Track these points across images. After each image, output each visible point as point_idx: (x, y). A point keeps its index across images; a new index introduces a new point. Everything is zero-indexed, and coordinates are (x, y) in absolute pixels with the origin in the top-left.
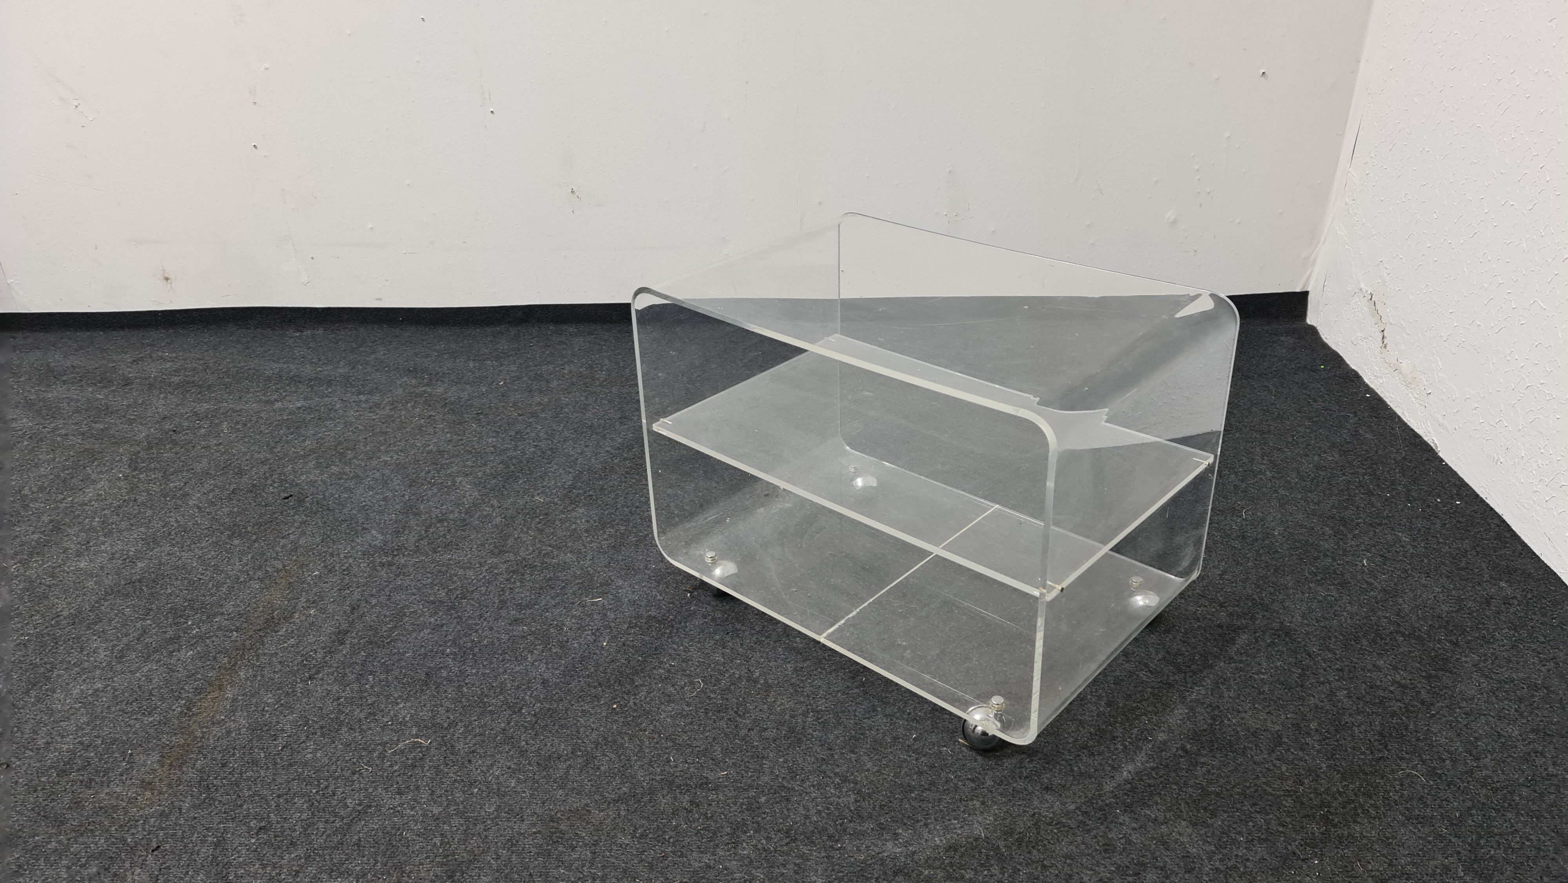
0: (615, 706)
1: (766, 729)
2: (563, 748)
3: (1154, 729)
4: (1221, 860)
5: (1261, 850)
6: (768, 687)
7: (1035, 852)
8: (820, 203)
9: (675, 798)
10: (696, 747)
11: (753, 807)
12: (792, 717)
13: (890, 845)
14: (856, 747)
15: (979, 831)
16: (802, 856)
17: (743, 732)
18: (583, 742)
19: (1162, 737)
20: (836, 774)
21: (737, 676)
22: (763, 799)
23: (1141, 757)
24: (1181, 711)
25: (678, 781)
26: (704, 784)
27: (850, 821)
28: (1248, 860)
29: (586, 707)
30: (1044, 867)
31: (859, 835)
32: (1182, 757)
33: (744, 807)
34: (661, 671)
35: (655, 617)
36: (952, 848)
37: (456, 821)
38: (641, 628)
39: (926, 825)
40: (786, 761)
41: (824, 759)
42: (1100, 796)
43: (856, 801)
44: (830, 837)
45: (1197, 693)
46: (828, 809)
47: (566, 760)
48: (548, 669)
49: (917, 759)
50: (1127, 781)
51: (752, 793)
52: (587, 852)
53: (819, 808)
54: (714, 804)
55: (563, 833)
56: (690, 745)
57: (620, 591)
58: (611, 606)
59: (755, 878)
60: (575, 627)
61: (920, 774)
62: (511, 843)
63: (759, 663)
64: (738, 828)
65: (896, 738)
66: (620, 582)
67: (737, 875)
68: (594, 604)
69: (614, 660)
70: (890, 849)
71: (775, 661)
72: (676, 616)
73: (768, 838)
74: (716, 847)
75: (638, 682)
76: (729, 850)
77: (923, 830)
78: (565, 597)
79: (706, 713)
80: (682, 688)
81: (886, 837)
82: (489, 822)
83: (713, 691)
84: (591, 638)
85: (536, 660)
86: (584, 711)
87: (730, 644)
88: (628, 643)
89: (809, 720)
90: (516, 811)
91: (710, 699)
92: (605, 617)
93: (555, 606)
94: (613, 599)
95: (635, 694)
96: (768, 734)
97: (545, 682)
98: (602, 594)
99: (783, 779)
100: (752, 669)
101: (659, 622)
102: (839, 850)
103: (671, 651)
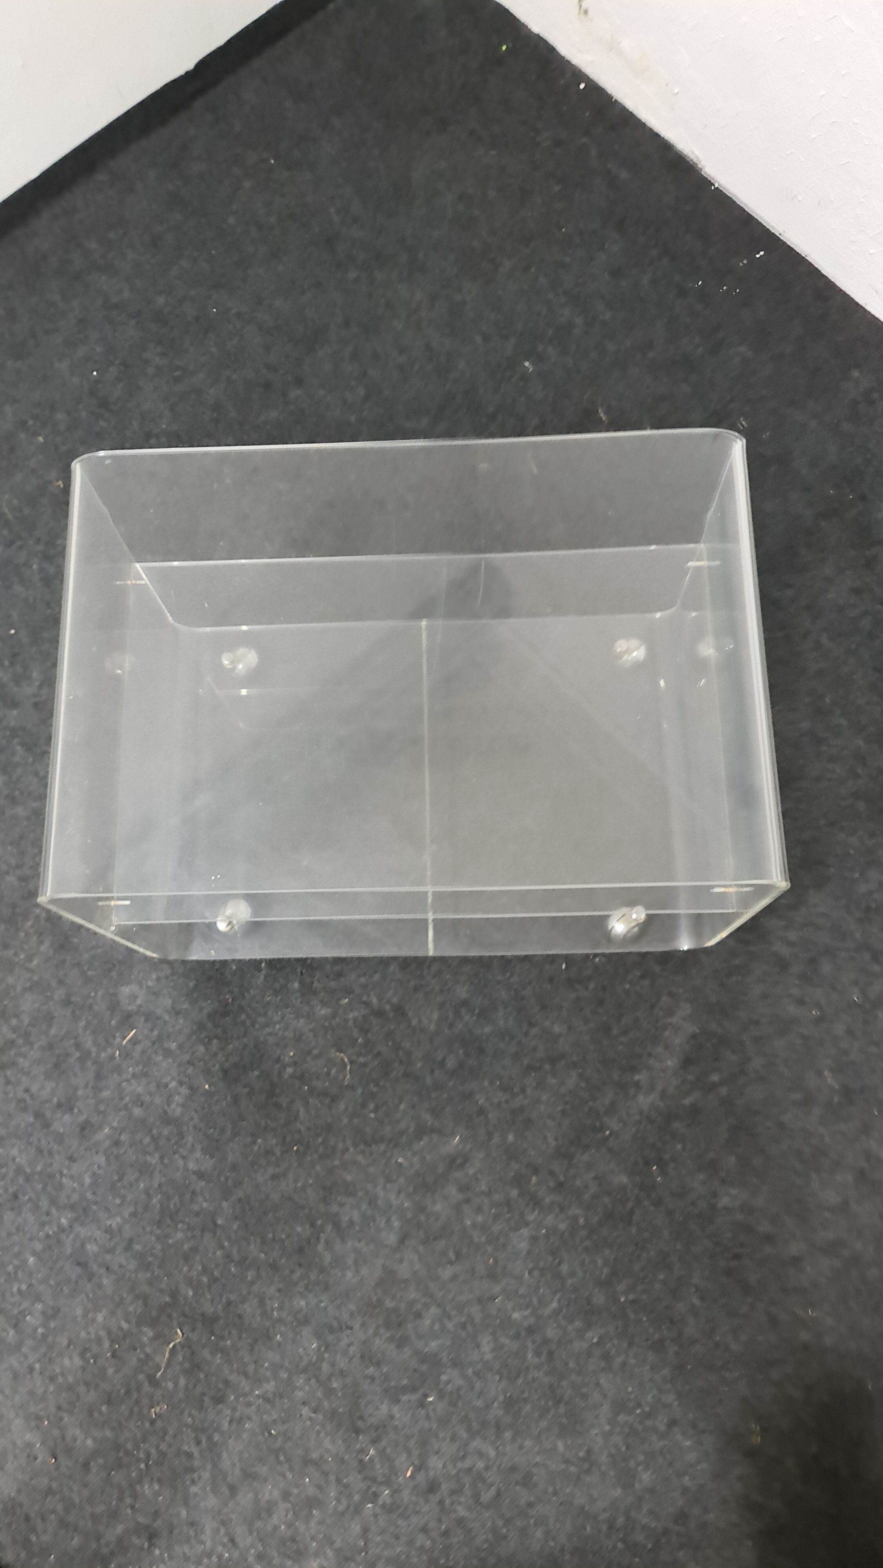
0: (295, 1148)
1: (443, 1060)
2: (302, 1230)
6: (399, 1010)
7: (742, 1014)
9: (444, 1197)
12: (451, 1026)
13: (641, 1098)
14: (531, 1017)
15: (692, 1028)
16: (589, 1166)
17: (429, 1081)
18: (311, 1209)
20: (541, 1060)
21: (360, 1018)
22: (511, 1138)
25: (430, 1179)
26: (453, 1164)
27: (594, 1100)
29: (271, 1170)
30: (757, 1023)
31: (612, 1109)
33: (504, 1157)
34: (290, 1070)
35: (216, 1012)
36: (687, 1062)
37: (299, 1381)
38: (217, 1037)
39: (650, 1055)
40: (492, 1083)
41: (517, 1053)
43: (580, 1075)
44: (594, 1129)
46: (567, 1103)
47: (318, 1239)
48: (184, 1158)
49: (587, 989)
51: (496, 1139)
52: (434, 1310)
53: (560, 1108)
54: (479, 1176)
55: (395, 1310)
56: (401, 1133)
57: (139, 1002)
58: (156, 1033)
59: (575, 1218)
60: (152, 1087)
61: (601, 1002)
62: (367, 1357)
63: (364, 986)
64: (519, 1181)
65: (551, 980)
66: (125, 990)
67: (562, 1226)
68: (134, 1042)
69: (236, 1100)
70: (645, 1101)
71: (376, 972)
72: (231, 992)
73: (551, 1173)
74: (522, 1215)
75: (284, 1101)
76: (534, 1210)
77: (652, 1062)
78: (94, 1055)
79: (377, 1084)
80: (328, 1074)
81: (632, 1092)
82: (326, 1355)
83: (359, 1054)
84: (184, 1090)
85: (162, 1158)
86: (274, 1177)
87: (316, 984)
88: (227, 1065)
89: (467, 1018)
90: (335, 1324)
91: (365, 1065)
92: (167, 1053)
93: (99, 1077)
94: (146, 1021)
95: (296, 1118)
96: (451, 1063)
97: (201, 1175)
98: (127, 1021)
99: (507, 1102)
100: (365, 998)
101: (225, 1014)
102: (611, 1134)
103: (271, 1040)
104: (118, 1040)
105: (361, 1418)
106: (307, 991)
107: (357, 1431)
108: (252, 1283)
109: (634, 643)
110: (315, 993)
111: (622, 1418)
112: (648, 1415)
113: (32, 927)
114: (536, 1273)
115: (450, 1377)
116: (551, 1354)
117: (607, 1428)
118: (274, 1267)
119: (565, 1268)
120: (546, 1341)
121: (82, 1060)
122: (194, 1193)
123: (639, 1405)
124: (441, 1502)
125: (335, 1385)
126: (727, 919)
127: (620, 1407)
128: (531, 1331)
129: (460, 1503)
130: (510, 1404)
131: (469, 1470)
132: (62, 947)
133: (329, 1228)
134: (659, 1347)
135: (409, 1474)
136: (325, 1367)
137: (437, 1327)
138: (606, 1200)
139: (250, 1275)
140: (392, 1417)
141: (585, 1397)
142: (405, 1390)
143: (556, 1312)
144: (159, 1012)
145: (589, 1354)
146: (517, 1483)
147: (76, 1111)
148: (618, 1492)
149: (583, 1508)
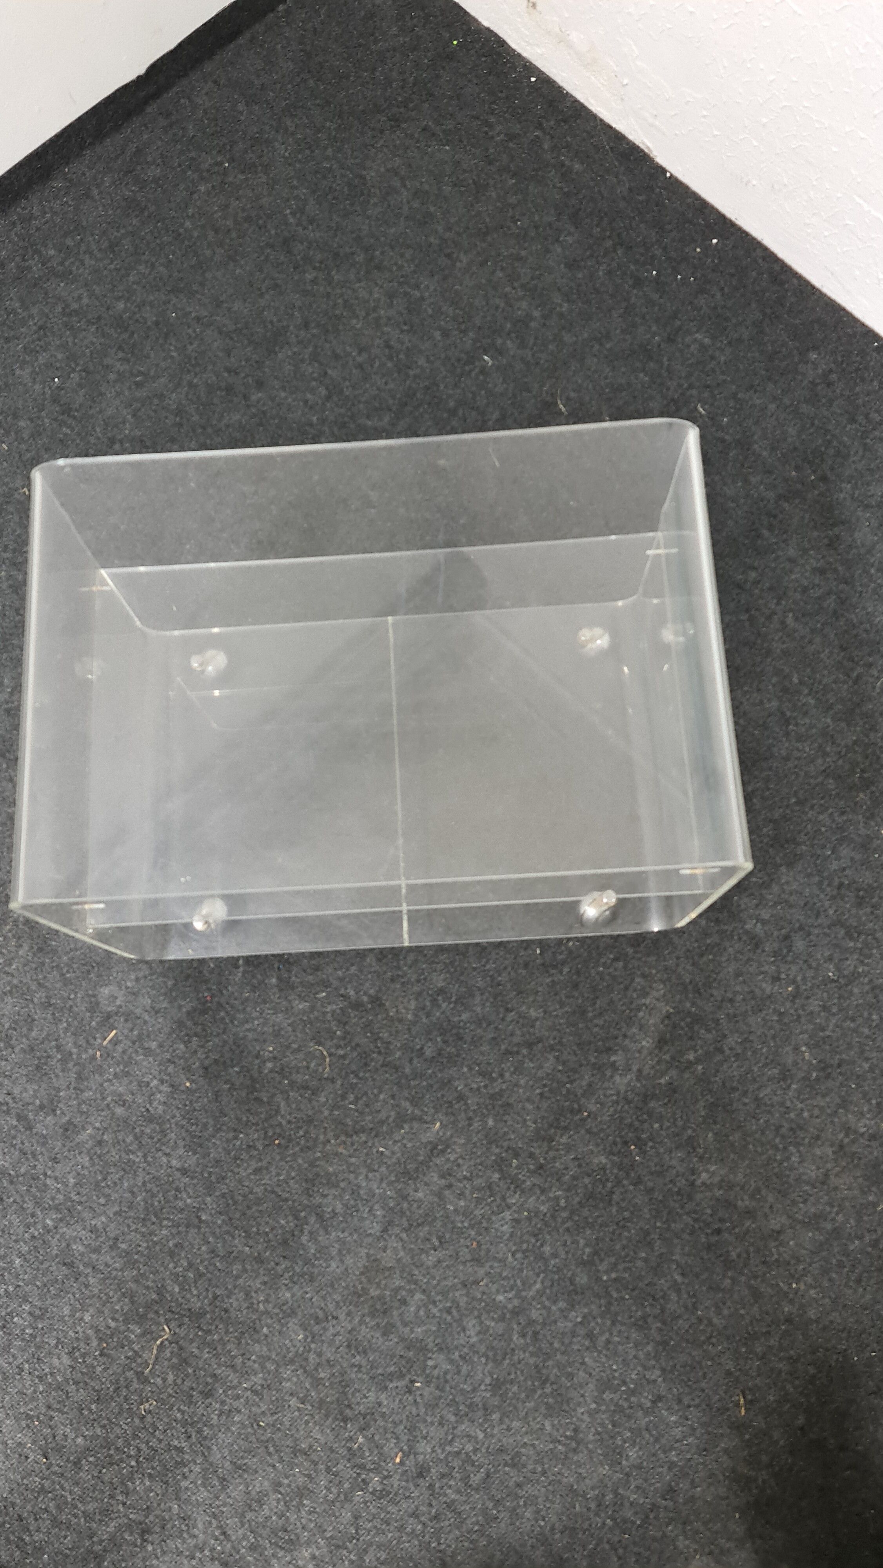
0: (277, 1142)
1: (422, 1049)
2: (285, 1222)
4: (829, 885)
5: (846, 852)
6: (376, 1001)
7: (715, 992)
9: (426, 1184)
10: (387, 1118)
11: (492, 1138)
12: (428, 1015)
13: (617, 1078)
14: (507, 1003)
15: (666, 1009)
16: (569, 1148)
17: (407, 1070)
18: (294, 1201)
20: (518, 1044)
21: (338, 1011)
22: (491, 1122)
25: (411, 1166)
26: (434, 1150)
27: (571, 1082)
28: (844, 869)
29: (254, 1164)
30: (731, 1001)
31: (590, 1090)
33: (485, 1142)
34: (269, 1065)
35: (195, 1010)
36: (662, 1042)
37: (287, 1373)
38: (196, 1035)
39: (625, 1036)
40: (470, 1069)
41: (494, 1039)
43: (557, 1058)
44: (572, 1111)
46: (545, 1086)
47: (302, 1231)
48: (167, 1155)
49: (561, 973)
51: (476, 1125)
52: (418, 1296)
53: (538, 1091)
54: (460, 1161)
55: (381, 1298)
56: (382, 1122)
57: (118, 1003)
58: (135, 1033)
59: (557, 1198)
60: (134, 1087)
61: (576, 986)
62: (354, 1346)
63: (341, 980)
64: (500, 1164)
65: (526, 965)
66: (105, 991)
67: (544, 1209)
68: (115, 1042)
69: (217, 1094)
70: (621, 1081)
71: (352, 965)
72: (209, 989)
73: (531, 1155)
74: (504, 1198)
75: (265, 1096)
76: (515, 1193)
77: (627, 1042)
78: (75, 1056)
79: (357, 1076)
80: (308, 1068)
81: (608, 1073)
82: (313, 1346)
83: (338, 1047)
84: (165, 1088)
85: (145, 1156)
86: (257, 1171)
87: (294, 979)
88: (207, 1062)
89: (444, 1005)
90: (321, 1314)
91: (343, 1057)
92: (148, 1052)
93: (80, 1078)
94: (126, 1021)
95: (277, 1112)
96: (429, 1052)
97: (184, 1172)
98: (107, 1020)
99: (486, 1087)
100: (342, 991)
101: (204, 1012)
102: (589, 1116)
103: (250, 1035)
104: (99, 1041)
105: (349, 1406)
106: (285, 986)
107: (345, 1420)
108: (238, 1277)
109: (598, 631)
110: (293, 988)
111: (607, 1396)
112: (633, 1392)
113: (10, 931)
114: (519, 1255)
115: (438, 1362)
116: (536, 1333)
117: (594, 1406)
118: (259, 1260)
119: (547, 1249)
120: (531, 1322)
121: (63, 1061)
122: (177, 1189)
123: (624, 1383)
124: (431, 1487)
125: (322, 1375)
126: (697, 900)
127: (605, 1385)
128: (516, 1313)
129: (450, 1487)
130: (496, 1386)
131: (458, 1453)
132: (40, 950)
133: (312, 1219)
134: (642, 1324)
135: (398, 1460)
136: (312, 1356)
137: (422, 1313)
138: (587, 1180)
139: (236, 1268)
140: (380, 1404)
141: (570, 1376)
142: (391, 1377)
143: (541, 1293)
144: (138, 1011)
145: (574, 1334)
146: (506, 1465)
147: (58, 1112)
148: (605, 1470)
149: (572, 1486)
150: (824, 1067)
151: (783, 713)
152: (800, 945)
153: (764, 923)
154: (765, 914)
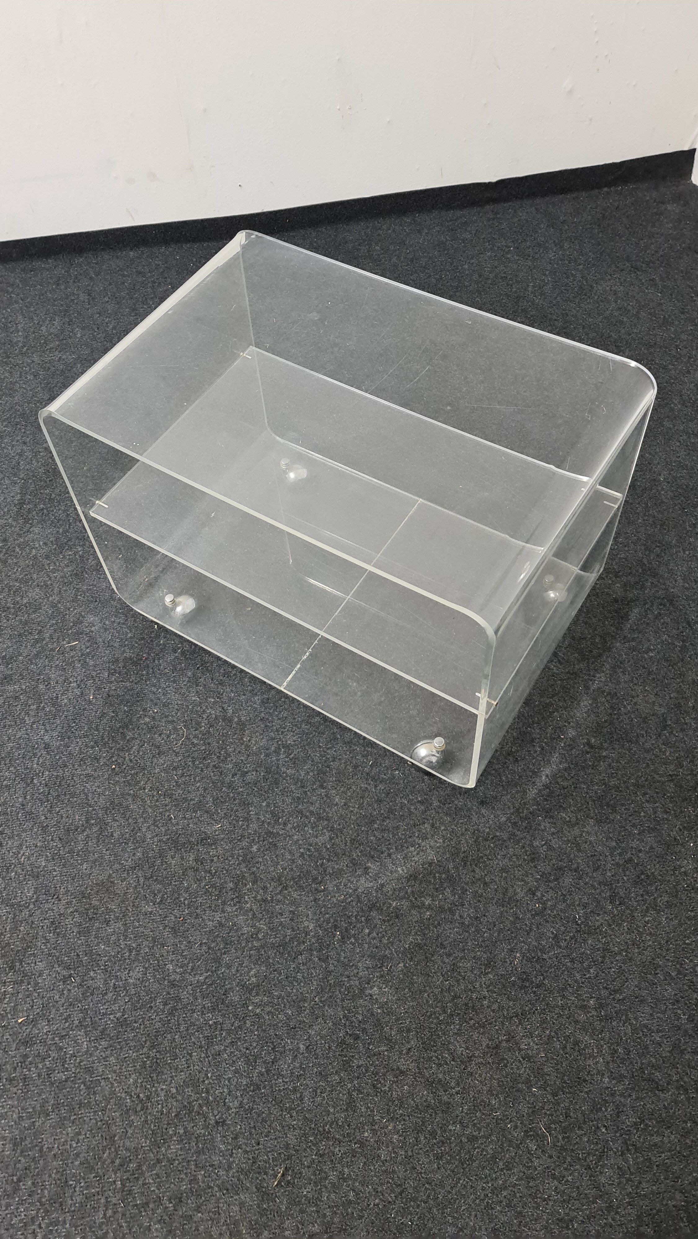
0: (114, 766)
1: (247, 773)
2: (78, 818)
3: (565, 726)
4: (620, 854)
5: (650, 839)
6: (242, 725)
7: (477, 870)
8: (205, 110)
9: (182, 858)
10: (191, 800)
11: (247, 859)
12: (267, 755)
13: (363, 880)
14: (325, 782)
15: (431, 856)
16: (293, 903)
17: (227, 780)
18: (94, 810)
19: (572, 733)
20: (312, 813)
21: (214, 716)
22: (255, 848)
23: (555, 758)
24: (586, 703)
25: (182, 840)
26: (204, 840)
27: (328, 861)
28: (640, 851)
29: (89, 771)
30: (485, 883)
31: (337, 873)
32: (588, 753)
33: (241, 858)
34: (147, 720)
35: (131, 659)
36: (413, 877)
38: (119, 673)
39: (389, 855)
40: (268, 805)
41: (299, 798)
42: (525, 804)
43: (331, 839)
44: (315, 879)
45: (599, 681)
46: (309, 850)
47: (83, 831)
48: (46, 731)
49: (376, 786)
50: (546, 786)
51: (244, 843)
52: (119, 924)
53: (302, 850)
54: (215, 859)
55: (96, 908)
56: (186, 799)
57: (93, 629)
58: (88, 650)
59: (259, 930)
60: (61, 680)
61: (380, 801)
62: (55, 925)
63: (231, 699)
64: (239, 880)
65: (356, 767)
66: (91, 618)
67: (245, 930)
68: (73, 649)
69: (103, 715)
70: (364, 884)
71: (244, 695)
72: (149, 654)
73: (265, 888)
74: (224, 903)
75: (129, 735)
76: (235, 905)
77: (388, 861)
78: (44, 642)
79: (193, 762)
80: (168, 737)
81: (359, 872)
82: (32, 906)
83: (195, 737)
84: (77, 692)
85: (34, 723)
86: (88, 776)
87: (202, 680)
88: (112, 693)
89: (282, 756)
90: (52, 891)
91: (194, 745)
92: (85, 665)
93: (37, 656)
94: (89, 641)
95: (129, 750)
96: (249, 778)
97: (47, 746)
98: (77, 635)
99: (269, 823)
100: (225, 706)
101: (135, 664)
102: (323, 891)
103: (151, 696)
104: (65, 643)
105: (21, 961)
107: (12, 968)
108: (24, 831)
111: (188, 1091)
112: (208, 1103)
113: (69, 555)
114: (204, 948)
115: (98, 979)
116: (175, 1009)
117: (174, 1090)
118: (44, 829)
119: (226, 958)
120: (178, 999)
121: (37, 641)
122: (35, 755)
123: (208, 1092)
124: (26, 1056)
125: (22, 928)
127: (193, 1082)
128: (173, 985)
129: (37, 1067)
130: (122, 1023)
131: (61, 1049)
132: (76, 575)
133: (95, 829)
134: (251, 1061)
135: (20, 1021)
136: (26, 913)
137: (113, 938)
138: (289, 932)
140: (40, 975)
141: (175, 1057)
142: (61, 963)
143: (200, 984)
144: (99, 640)
145: (200, 1029)
146: (84, 1083)
147: (10, 666)
148: (145, 1143)
149: (115, 1136)
150: (525, 978)
151: (665, 720)
152: (568, 880)
153: (550, 848)
154: (555, 843)
